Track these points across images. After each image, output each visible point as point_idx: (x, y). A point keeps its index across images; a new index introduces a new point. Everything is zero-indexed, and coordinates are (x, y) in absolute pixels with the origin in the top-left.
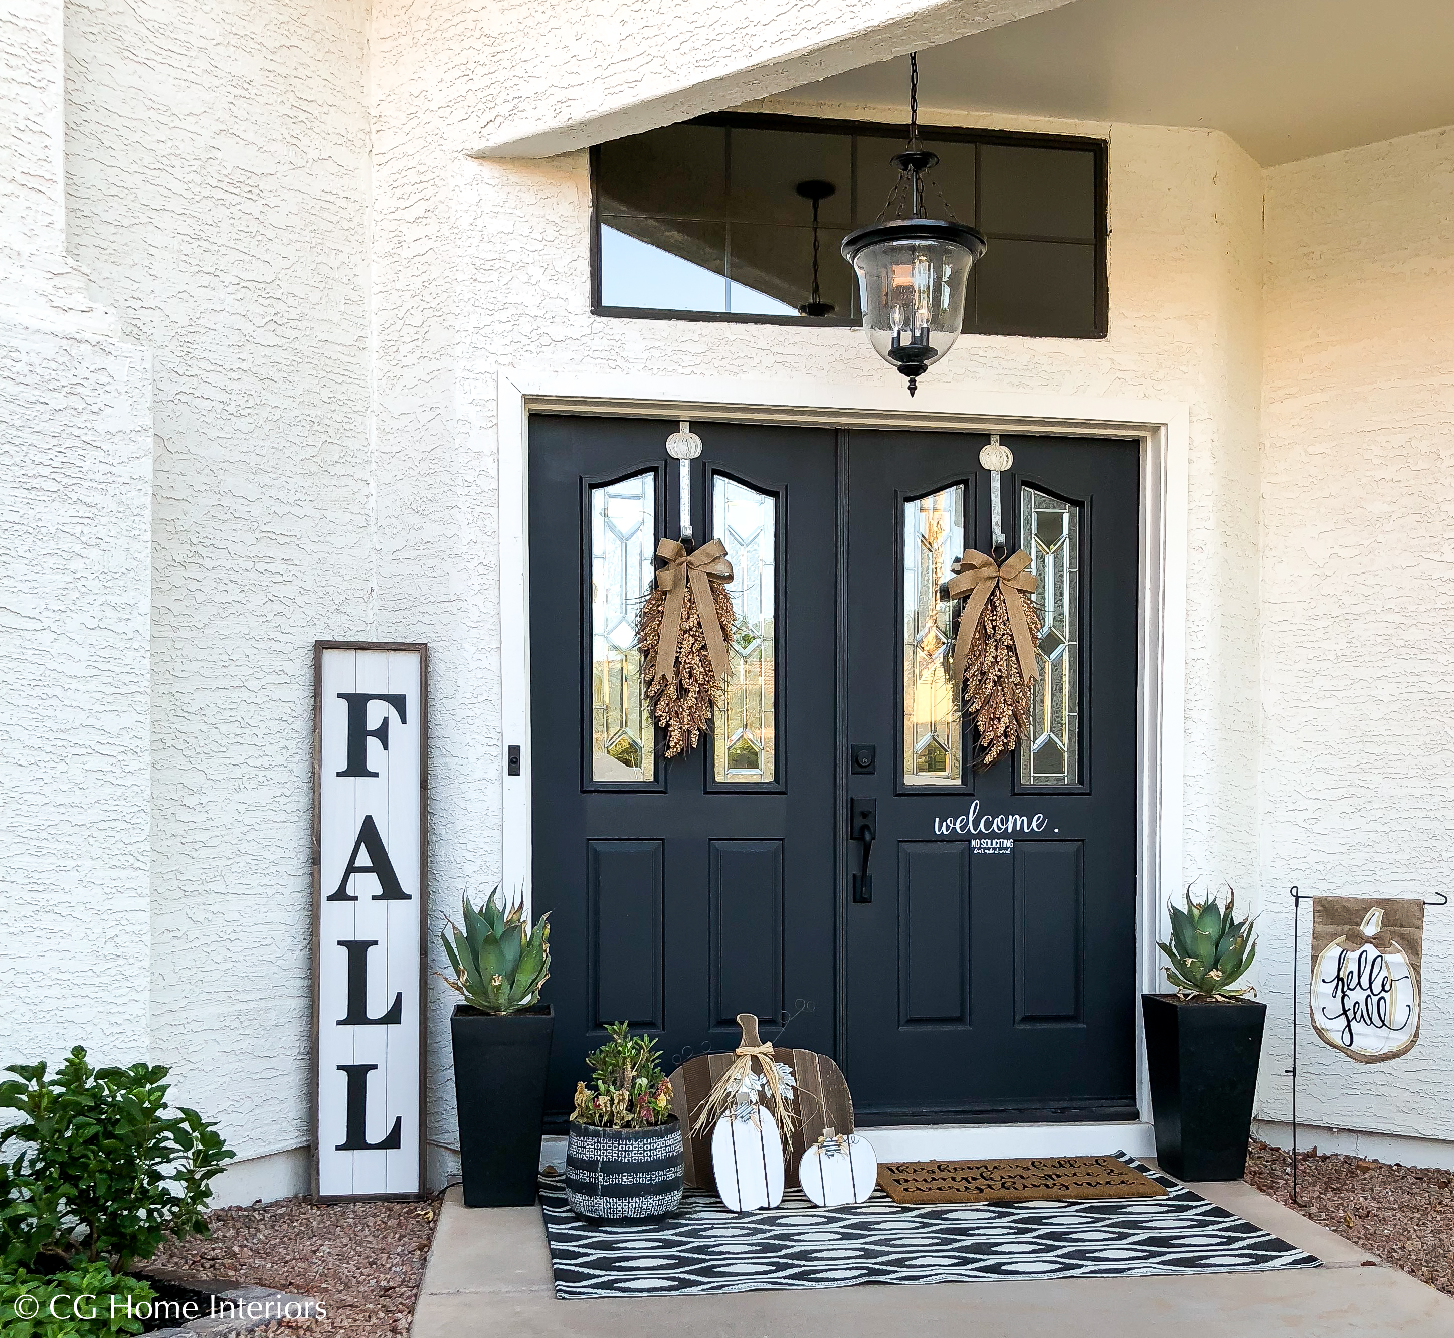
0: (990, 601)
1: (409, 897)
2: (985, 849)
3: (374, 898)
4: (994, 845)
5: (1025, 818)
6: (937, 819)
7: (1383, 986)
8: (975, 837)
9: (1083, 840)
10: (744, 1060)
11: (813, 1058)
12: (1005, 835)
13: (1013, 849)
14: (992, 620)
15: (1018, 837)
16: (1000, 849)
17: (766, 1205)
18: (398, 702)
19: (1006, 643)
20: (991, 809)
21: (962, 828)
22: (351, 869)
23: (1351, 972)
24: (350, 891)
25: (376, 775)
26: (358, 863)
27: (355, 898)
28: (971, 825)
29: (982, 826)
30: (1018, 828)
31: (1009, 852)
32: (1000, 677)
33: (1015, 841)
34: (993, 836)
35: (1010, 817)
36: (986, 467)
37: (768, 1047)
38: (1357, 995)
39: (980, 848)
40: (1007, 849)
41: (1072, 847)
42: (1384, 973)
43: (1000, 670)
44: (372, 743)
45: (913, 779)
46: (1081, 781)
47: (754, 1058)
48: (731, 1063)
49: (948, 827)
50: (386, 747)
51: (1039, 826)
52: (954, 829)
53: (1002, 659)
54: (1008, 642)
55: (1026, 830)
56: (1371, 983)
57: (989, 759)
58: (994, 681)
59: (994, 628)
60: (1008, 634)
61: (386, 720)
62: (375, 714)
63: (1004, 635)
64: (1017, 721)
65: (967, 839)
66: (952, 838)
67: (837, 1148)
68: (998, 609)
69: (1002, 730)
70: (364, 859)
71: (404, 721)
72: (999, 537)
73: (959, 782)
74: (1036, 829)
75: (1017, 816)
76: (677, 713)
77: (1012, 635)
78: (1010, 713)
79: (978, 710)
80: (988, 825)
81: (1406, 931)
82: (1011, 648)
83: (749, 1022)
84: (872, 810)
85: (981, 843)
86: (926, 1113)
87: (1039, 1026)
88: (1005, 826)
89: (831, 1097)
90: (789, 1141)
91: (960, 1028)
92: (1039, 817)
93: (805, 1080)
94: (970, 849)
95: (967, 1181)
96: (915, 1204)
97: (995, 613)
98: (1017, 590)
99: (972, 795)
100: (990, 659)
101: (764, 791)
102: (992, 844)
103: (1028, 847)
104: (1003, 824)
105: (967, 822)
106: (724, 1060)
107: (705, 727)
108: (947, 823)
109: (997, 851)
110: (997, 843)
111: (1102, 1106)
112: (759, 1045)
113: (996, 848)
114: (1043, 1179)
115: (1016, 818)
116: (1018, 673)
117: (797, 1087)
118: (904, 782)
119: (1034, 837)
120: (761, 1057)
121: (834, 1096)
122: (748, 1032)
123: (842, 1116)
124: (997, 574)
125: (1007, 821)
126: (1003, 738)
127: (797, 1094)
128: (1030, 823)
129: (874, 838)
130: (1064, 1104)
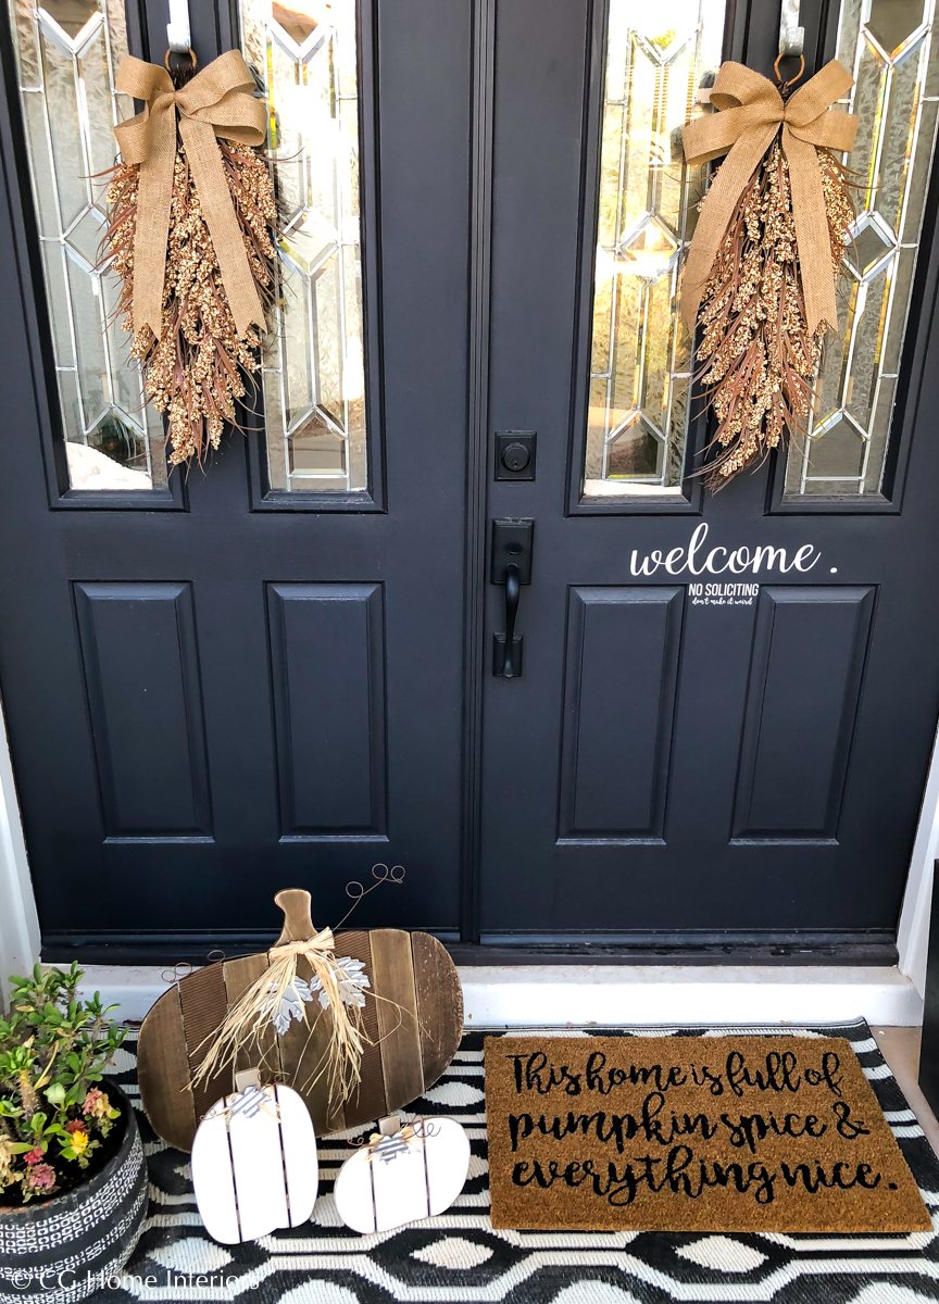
0: (761, 172)
2: (711, 597)
4: (726, 592)
5: (783, 552)
6: (635, 553)
8: (696, 580)
9: (876, 585)
10: (282, 965)
11: (402, 939)
12: (747, 577)
13: (757, 600)
14: (759, 213)
15: (769, 580)
16: (736, 598)
17: (285, 1225)
19: (781, 259)
20: (726, 536)
21: (675, 567)
28: (690, 562)
29: (709, 564)
30: (770, 567)
31: (750, 602)
32: (762, 323)
33: (761, 585)
34: (728, 578)
35: (759, 549)
37: (325, 939)
39: (703, 597)
40: (747, 598)
41: (854, 596)
43: (764, 310)
45: (598, 488)
46: (888, 491)
47: (301, 959)
48: (262, 968)
49: (651, 565)
51: (804, 564)
52: (662, 568)
53: (770, 290)
54: (785, 254)
55: (782, 569)
57: (729, 467)
58: (753, 331)
59: (762, 227)
60: (787, 240)
63: (778, 242)
64: (787, 403)
65: (683, 582)
66: (659, 581)
67: (402, 1146)
68: (774, 190)
69: (758, 418)
72: (793, 33)
73: (677, 491)
74: (799, 567)
75: (771, 549)
76: (179, 389)
77: (794, 242)
78: (776, 388)
79: (717, 383)
80: (720, 561)
82: (792, 267)
83: (296, 902)
84: (524, 542)
85: (705, 590)
86: (589, 947)
87: (767, 842)
88: (748, 564)
89: (428, 991)
90: (355, 1067)
91: (648, 842)
92: (808, 550)
93: (386, 975)
94: (687, 598)
95: (619, 1139)
96: (522, 1232)
97: (766, 198)
98: (817, 147)
99: (697, 515)
100: (748, 289)
101: (351, 508)
102: (722, 592)
103: (781, 596)
104: (744, 561)
105: (685, 558)
106: (251, 966)
107: (230, 414)
108: (650, 560)
109: (730, 602)
110: (731, 589)
111: (847, 943)
112: (312, 936)
113: (729, 597)
114: (736, 1138)
115: (768, 551)
116: (799, 314)
117: (371, 989)
118: (583, 494)
119: (794, 581)
120: (311, 957)
121: (434, 989)
122: (293, 918)
123: (446, 1013)
124: (780, 116)
125: (753, 555)
126: (757, 431)
127: (369, 999)
128: (790, 559)
129: (529, 583)
130: (790, 938)
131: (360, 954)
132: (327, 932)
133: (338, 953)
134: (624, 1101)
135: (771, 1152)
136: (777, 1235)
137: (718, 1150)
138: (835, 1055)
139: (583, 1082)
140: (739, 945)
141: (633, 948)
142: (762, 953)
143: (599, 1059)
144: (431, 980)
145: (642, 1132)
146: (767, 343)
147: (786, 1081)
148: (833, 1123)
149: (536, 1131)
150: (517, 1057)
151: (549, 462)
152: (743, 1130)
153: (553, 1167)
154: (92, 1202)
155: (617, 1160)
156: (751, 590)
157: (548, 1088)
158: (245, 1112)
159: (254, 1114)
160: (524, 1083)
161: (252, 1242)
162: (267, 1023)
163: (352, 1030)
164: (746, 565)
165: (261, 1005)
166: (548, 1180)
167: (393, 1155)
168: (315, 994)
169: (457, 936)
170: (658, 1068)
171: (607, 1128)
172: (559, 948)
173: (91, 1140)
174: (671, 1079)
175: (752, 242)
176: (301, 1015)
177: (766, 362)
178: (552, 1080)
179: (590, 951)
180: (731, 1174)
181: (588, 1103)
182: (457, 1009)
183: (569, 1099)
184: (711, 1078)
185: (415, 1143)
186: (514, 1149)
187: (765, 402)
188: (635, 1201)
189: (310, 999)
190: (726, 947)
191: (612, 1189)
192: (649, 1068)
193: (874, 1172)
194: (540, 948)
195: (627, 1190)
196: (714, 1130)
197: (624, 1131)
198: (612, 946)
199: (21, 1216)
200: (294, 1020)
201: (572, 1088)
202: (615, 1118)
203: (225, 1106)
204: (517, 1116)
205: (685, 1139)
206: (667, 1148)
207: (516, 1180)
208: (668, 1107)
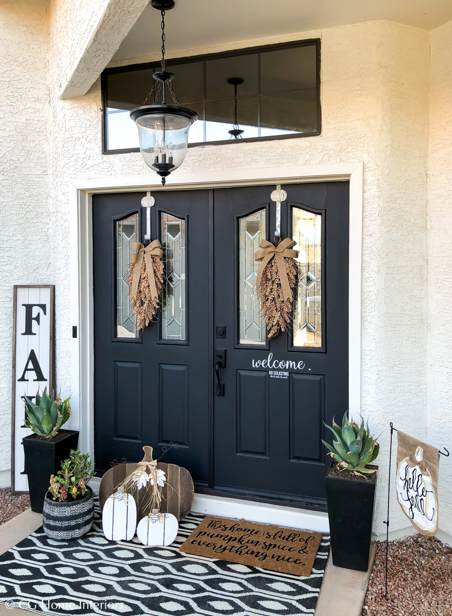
1: (46, 380)
2: (275, 375)
3: (34, 380)
5: (294, 363)
6: (253, 360)
7: (423, 492)
8: (271, 370)
9: (324, 375)
10: (142, 467)
11: (177, 468)
12: (285, 370)
13: (289, 377)
14: (270, 272)
15: (291, 371)
16: (283, 376)
17: (125, 539)
18: (43, 307)
19: (277, 283)
20: (278, 357)
21: (265, 365)
22: (26, 369)
23: (410, 479)
24: (26, 378)
25: (35, 334)
26: (29, 367)
27: (28, 380)
28: (269, 364)
29: (274, 365)
30: (291, 367)
31: (287, 378)
32: (274, 298)
33: (290, 373)
34: (279, 370)
35: (287, 362)
36: (273, 200)
38: (412, 493)
39: (273, 375)
40: (286, 376)
41: (318, 378)
42: (423, 486)
44: (34, 322)
45: (244, 341)
46: (322, 346)
47: (147, 467)
48: (136, 468)
49: (258, 365)
50: (39, 324)
51: (301, 367)
52: (261, 365)
53: (275, 290)
55: (295, 368)
56: (417, 489)
57: (270, 335)
58: (272, 301)
59: (271, 275)
61: (39, 314)
62: (36, 311)
63: (276, 279)
65: (267, 370)
66: (260, 369)
67: (158, 519)
68: (274, 267)
69: (275, 323)
70: (31, 366)
71: (45, 314)
72: (278, 232)
73: (264, 343)
74: (299, 368)
75: (291, 361)
76: (140, 312)
77: (279, 279)
80: (277, 364)
81: (432, 464)
82: (279, 285)
83: (149, 450)
84: (224, 355)
85: (273, 373)
86: (247, 494)
91: (264, 457)
92: (301, 363)
93: (171, 478)
94: (269, 376)
95: (229, 541)
97: (272, 269)
98: (284, 257)
99: (269, 350)
100: (269, 290)
101: (180, 344)
102: (278, 374)
103: (296, 376)
104: (284, 365)
105: (267, 363)
106: (134, 466)
107: (151, 318)
108: (258, 363)
109: (281, 377)
110: (281, 373)
112: (151, 461)
114: (265, 547)
117: (167, 481)
118: (239, 343)
119: (298, 372)
120: (150, 467)
121: (185, 487)
122: (147, 455)
124: (274, 250)
127: (165, 485)
128: (296, 365)
129: (225, 367)
130: (313, 501)
131: (165, 470)
132: (156, 461)
133: (158, 467)
134: (237, 535)
135: (271, 551)
137: (257, 548)
138: (314, 537)
139: (228, 529)
140: (295, 501)
141: (261, 496)
143: (237, 525)
144: (185, 484)
145: (237, 541)
146: (275, 303)
147: (292, 540)
148: (298, 550)
149: (206, 535)
150: (213, 521)
151: (230, 333)
152: (268, 546)
153: (205, 542)
154: (74, 508)
155: (224, 545)
156: (286, 374)
157: (217, 528)
158: (119, 499)
159: (121, 500)
160: (211, 526)
161: (115, 541)
162: (135, 485)
163: (158, 493)
165: (134, 479)
166: (201, 544)
167: (155, 521)
168: (150, 479)
170: (254, 530)
171: (227, 539)
172: (238, 493)
173: (78, 491)
174: (256, 533)
176: (145, 485)
178: (219, 527)
180: (256, 553)
181: (226, 533)
183: (221, 531)
184: (269, 535)
185: (162, 519)
186: (196, 538)
188: (223, 553)
189: (148, 481)
190: (291, 501)
191: (218, 549)
192: (251, 529)
193: (301, 561)
195: (222, 551)
196: (259, 545)
197: (232, 540)
198: (255, 495)
199: (57, 504)
200: (143, 486)
201: (224, 529)
202: (231, 537)
203: (113, 494)
204: (203, 532)
205: (249, 545)
206: (241, 545)
207: (192, 543)
208: (249, 538)
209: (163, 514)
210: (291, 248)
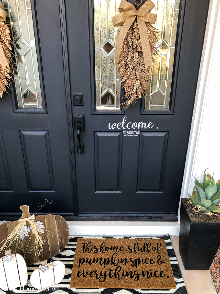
0: (132, 28)
2: (128, 134)
4: (132, 133)
5: (145, 123)
6: (109, 124)
8: (124, 130)
9: (168, 132)
10: (22, 223)
11: (53, 217)
12: (137, 129)
13: (140, 135)
14: (132, 39)
15: (142, 130)
16: (134, 135)
17: (20, 286)
19: (138, 51)
20: (131, 120)
21: (119, 127)
28: (123, 126)
29: (127, 126)
30: (142, 127)
31: (138, 136)
32: (134, 67)
33: (140, 132)
34: (132, 130)
35: (139, 123)
37: (33, 217)
39: (126, 134)
40: (137, 135)
41: (163, 134)
45: (100, 108)
46: (170, 109)
47: (27, 222)
48: (17, 224)
49: (114, 127)
51: (150, 126)
52: (116, 127)
53: (135, 58)
54: (139, 49)
55: (145, 128)
57: (129, 103)
58: (132, 69)
59: (132, 43)
60: (139, 46)
63: (137, 46)
64: (142, 87)
65: (121, 131)
66: (116, 130)
67: (47, 268)
68: (135, 33)
69: (135, 91)
73: (119, 109)
74: (149, 127)
75: (142, 123)
77: (141, 47)
78: (139, 83)
80: (130, 126)
82: (140, 53)
83: (25, 208)
84: (82, 121)
85: (127, 133)
86: (104, 217)
87: (145, 192)
88: (137, 126)
89: (60, 229)
90: (41, 247)
91: (117, 192)
92: (151, 123)
93: (49, 225)
94: (123, 135)
95: (105, 265)
96: (77, 288)
97: (133, 35)
98: (146, 22)
99: (124, 114)
100: (130, 58)
101: (38, 112)
102: (131, 133)
103: (145, 134)
104: (136, 126)
105: (121, 125)
106: (14, 224)
107: (4, 89)
108: (113, 125)
109: (133, 136)
110: (133, 133)
111: (166, 216)
112: (30, 216)
113: (133, 134)
114: (133, 265)
115: (141, 123)
116: (143, 65)
117: (45, 229)
118: (95, 109)
119: (148, 131)
120: (29, 221)
121: (62, 228)
122: (25, 212)
123: (65, 234)
124: (136, 14)
125: (138, 124)
126: (135, 94)
127: (45, 231)
128: (147, 125)
129: (84, 131)
130: (152, 215)
131: (42, 221)
132: (33, 215)
133: (36, 220)
134: (107, 255)
135: (140, 268)
136: (138, 289)
137: (128, 268)
138: (160, 243)
139: (99, 250)
140: (140, 216)
141: (115, 217)
142: (146, 218)
143: (104, 244)
144: (61, 226)
145: (111, 263)
146: (136, 72)
147: (147, 250)
148: (157, 260)
149: (85, 262)
150: (84, 244)
151: (87, 101)
152: (135, 262)
153: (87, 272)
155: (103, 270)
156: (138, 133)
157: (90, 251)
158: (7, 261)
159: (10, 261)
160: (85, 250)
161: (11, 290)
162: (18, 237)
163: (40, 238)
164: (136, 127)
165: (17, 233)
166: (85, 275)
167: (45, 270)
168: (31, 230)
169: (73, 214)
170: (117, 246)
171: (102, 262)
172: (97, 217)
174: (120, 250)
175: (131, 46)
176: (27, 235)
177: (136, 77)
178: (92, 249)
179: (104, 218)
180: (130, 274)
181: (100, 255)
182: (68, 233)
183: (95, 254)
184: (130, 249)
185: (51, 267)
186: (79, 267)
187: (136, 87)
188: (105, 281)
189: (30, 231)
190: (137, 217)
191: (101, 277)
192: (115, 246)
193: (164, 273)
194: (93, 217)
195: (104, 278)
196: (128, 262)
197: (106, 263)
198: (110, 217)
200: (26, 237)
201: (96, 251)
202: (105, 259)
203: (2, 259)
204: (81, 259)
205: (120, 265)
206: (116, 267)
207: (78, 275)
208: (118, 256)
209: (51, 263)
210: (149, 12)
